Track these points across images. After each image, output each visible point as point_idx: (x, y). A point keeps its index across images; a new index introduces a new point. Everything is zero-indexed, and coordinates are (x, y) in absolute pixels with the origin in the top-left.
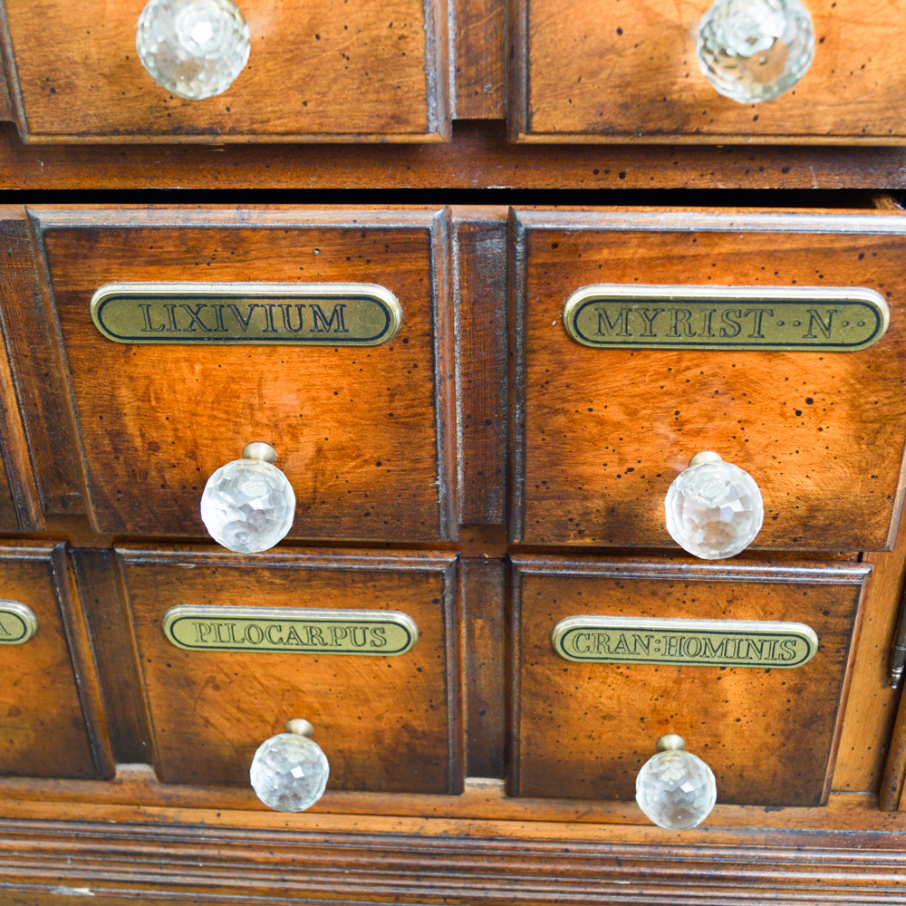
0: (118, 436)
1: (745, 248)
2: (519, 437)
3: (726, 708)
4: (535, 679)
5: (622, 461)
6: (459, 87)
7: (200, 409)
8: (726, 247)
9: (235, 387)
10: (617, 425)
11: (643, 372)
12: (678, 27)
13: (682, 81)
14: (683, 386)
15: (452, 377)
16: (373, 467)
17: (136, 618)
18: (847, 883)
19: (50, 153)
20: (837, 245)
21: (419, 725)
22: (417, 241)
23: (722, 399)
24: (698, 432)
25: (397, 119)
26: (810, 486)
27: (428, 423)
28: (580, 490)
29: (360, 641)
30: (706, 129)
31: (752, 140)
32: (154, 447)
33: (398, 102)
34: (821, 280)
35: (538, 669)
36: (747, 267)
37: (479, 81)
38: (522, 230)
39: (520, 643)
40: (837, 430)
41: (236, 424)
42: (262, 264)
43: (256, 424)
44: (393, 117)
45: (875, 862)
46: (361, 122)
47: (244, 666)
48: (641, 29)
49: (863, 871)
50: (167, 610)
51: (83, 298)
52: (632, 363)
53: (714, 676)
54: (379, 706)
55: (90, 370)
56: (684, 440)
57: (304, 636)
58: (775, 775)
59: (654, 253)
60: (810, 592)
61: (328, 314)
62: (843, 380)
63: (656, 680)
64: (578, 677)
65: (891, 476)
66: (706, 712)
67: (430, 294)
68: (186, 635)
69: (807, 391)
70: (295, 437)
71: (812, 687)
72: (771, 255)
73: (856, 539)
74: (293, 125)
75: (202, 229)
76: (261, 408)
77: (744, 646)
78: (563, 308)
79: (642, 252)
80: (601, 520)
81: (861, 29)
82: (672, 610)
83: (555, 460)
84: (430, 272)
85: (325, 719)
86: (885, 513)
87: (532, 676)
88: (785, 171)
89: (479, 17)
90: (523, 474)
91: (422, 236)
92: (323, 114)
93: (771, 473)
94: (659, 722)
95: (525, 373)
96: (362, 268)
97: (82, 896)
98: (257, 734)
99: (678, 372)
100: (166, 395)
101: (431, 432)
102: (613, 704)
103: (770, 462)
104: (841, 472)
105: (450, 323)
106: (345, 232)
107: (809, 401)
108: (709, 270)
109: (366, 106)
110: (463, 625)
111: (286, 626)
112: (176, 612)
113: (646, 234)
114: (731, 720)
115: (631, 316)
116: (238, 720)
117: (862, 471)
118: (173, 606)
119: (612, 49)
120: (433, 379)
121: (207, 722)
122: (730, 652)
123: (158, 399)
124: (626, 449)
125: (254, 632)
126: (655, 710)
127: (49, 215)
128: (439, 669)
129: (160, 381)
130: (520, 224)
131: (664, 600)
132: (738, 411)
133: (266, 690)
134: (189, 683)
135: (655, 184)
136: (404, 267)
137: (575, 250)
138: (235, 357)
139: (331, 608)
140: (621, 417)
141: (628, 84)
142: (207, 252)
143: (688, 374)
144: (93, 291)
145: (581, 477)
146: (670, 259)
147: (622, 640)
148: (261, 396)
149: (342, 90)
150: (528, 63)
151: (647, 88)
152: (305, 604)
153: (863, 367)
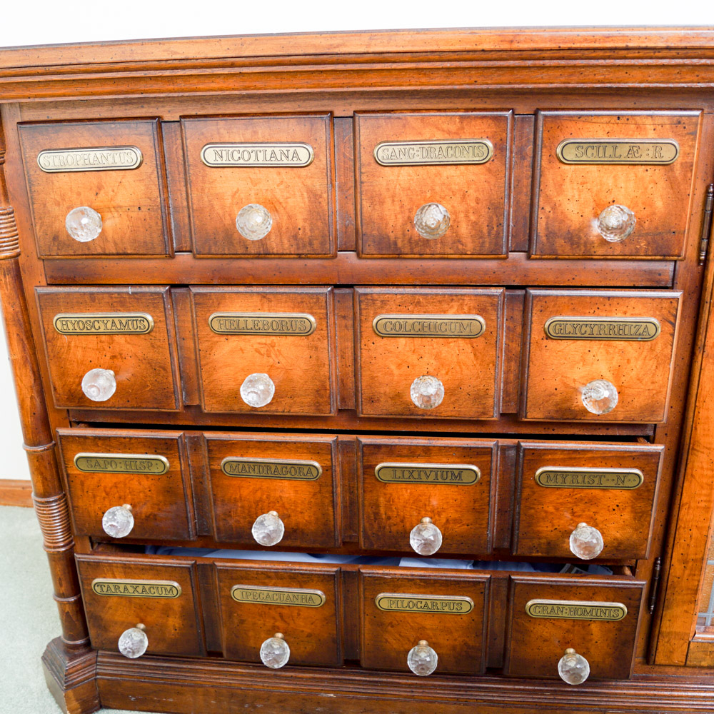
0: (377, 514)
1: (595, 455)
2: (517, 517)
3: (593, 637)
4: (518, 624)
5: (553, 526)
6: (503, 403)
7: (407, 505)
8: (589, 455)
9: (420, 498)
10: (552, 513)
11: (561, 495)
12: (574, 388)
13: (575, 404)
14: (575, 500)
15: (495, 496)
16: (466, 527)
17: (365, 598)
18: (636, 695)
19: (370, 420)
20: (626, 455)
21: (471, 643)
22: (487, 451)
23: (588, 505)
24: (579, 516)
25: (484, 413)
26: (618, 535)
27: (486, 511)
28: (538, 535)
29: (452, 608)
30: (583, 418)
31: (597, 422)
32: (389, 518)
33: (484, 408)
34: (620, 466)
35: (519, 620)
36: (596, 462)
37: (510, 401)
38: (522, 449)
39: (513, 610)
40: (627, 516)
41: (419, 510)
42: (435, 457)
43: (426, 511)
44: (482, 413)
45: (646, 686)
46: (472, 414)
47: (404, 617)
48: (563, 389)
49: (642, 690)
50: (377, 594)
51: (373, 467)
52: (557, 492)
53: (587, 624)
54: (456, 635)
55: (371, 491)
56: (575, 519)
57: (430, 606)
58: (611, 666)
59: (566, 457)
60: (624, 591)
61: (456, 475)
62: (629, 499)
63: (565, 625)
64: (535, 624)
65: (646, 531)
66: (584, 638)
67: (491, 469)
68: (384, 605)
69: (617, 502)
70: (439, 516)
71: (625, 629)
72: (604, 458)
73: (635, 555)
74: (450, 414)
75: (416, 446)
76: (429, 505)
77: (599, 611)
78: (535, 473)
79: (562, 456)
80: (545, 547)
81: (631, 390)
82: (572, 597)
83: (530, 525)
84: (491, 462)
85: (434, 640)
86: (645, 545)
87: (517, 623)
88: (607, 429)
89: (511, 383)
90: (518, 530)
91: (489, 450)
92: (460, 411)
93: (605, 530)
94: (566, 643)
95: (521, 495)
96: (469, 460)
97: (331, 697)
98: (406, 647)
99: (573, 495)
100: (396, 500)
101: (487, 514)
102: (548, 635)
103: (604, 527)
104: (629, 530)
105: (496, 478)
106: (464, 448)
107: (618, 506)
108: (584, 462)
109: (474, 409)
110: (491, 602)
111: (424, 601)
112: (381, 595)
113: (563, 451)
114: (594, 642)
115: (558, 477)
116: (399, 640)
117: (636, 530)
118: (380, 593)
119: (553, 394)
120: (489, 496)
121: (387, 641)
122: (594, 614)
123: (393, 502)
124: (555, 521)
125: (411, 605)
126: (564, 638)
127: (365, 440)
128: (481, 620)
129: (395, 495)
130: (521, 446)
131: (568, 593)
132: (593, 509)
133: (412, 628)
134: (382, 624)
135: (565, 433)
136: (483, 459)
137: (540, 455)
138: (422, 488)
139: (442, 595)
140: (553, 510)
141: (558, 405)
142: (418, 453)
143: (576, 496)
144: (377, 465)
145: (538, 531)
146: (570, 458)
147: (553, 609)
148: (429, 501)
149: (467, 404)
150: (527, 398)
151: (564, 406)
152: (432, 593)
153: (635, 494)
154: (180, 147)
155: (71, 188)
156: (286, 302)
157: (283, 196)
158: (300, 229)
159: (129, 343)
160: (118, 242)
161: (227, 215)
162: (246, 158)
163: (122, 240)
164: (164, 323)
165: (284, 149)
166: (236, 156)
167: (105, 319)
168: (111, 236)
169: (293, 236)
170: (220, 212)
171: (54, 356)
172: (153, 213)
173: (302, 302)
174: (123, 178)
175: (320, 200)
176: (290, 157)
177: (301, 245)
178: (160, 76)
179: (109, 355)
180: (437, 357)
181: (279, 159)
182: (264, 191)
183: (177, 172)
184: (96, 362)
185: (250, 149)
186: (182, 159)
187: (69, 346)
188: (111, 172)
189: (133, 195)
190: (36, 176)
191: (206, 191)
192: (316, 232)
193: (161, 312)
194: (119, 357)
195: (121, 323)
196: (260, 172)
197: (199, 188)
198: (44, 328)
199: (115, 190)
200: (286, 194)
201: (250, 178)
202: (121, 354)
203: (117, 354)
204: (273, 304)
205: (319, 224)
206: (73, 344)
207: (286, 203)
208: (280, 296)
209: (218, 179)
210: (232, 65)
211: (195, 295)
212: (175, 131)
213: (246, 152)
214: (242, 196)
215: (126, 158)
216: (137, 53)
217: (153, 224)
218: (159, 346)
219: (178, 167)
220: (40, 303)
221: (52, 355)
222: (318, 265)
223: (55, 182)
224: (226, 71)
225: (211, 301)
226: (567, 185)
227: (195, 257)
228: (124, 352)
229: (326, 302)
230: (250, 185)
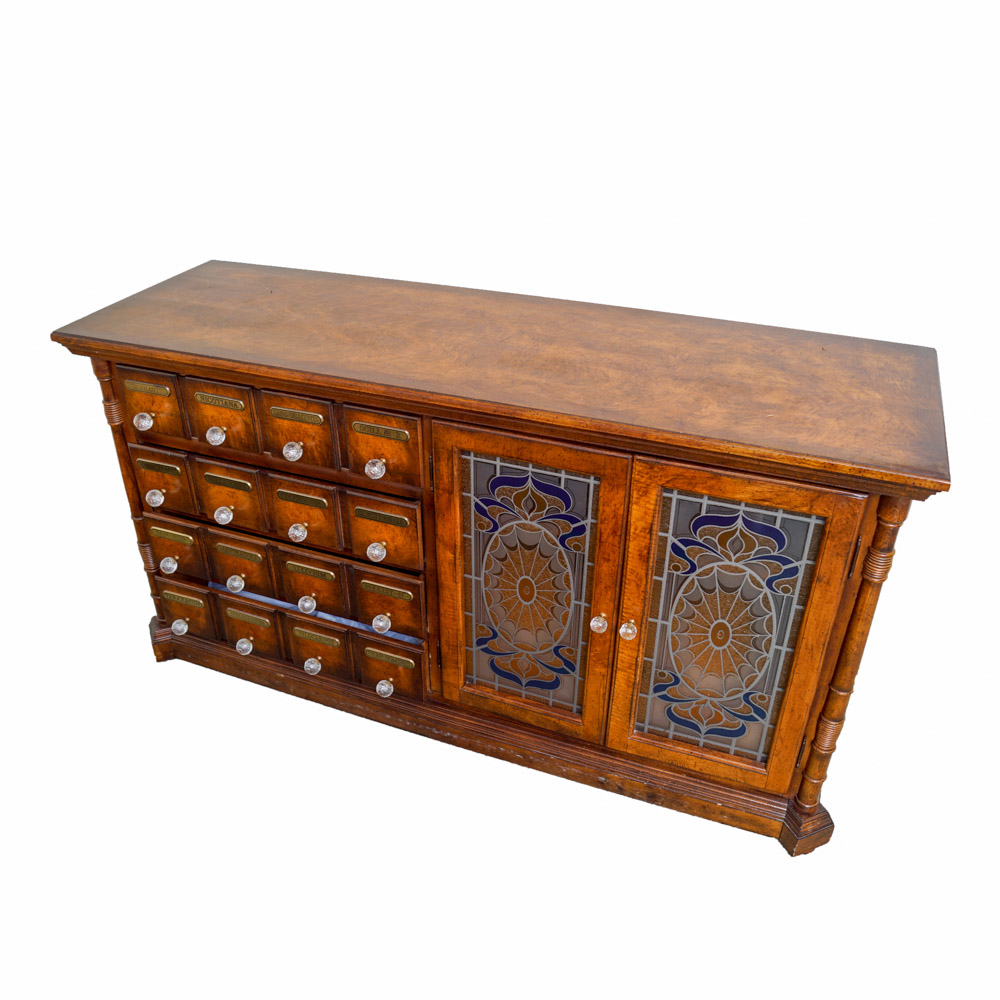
20: (406, 582)
22: (337, 565)
29: (330, 642)
35: (363, 657)
38: (353, 567)
47: (308, 643)
50: (294, 627)
51: (285, 563)
55: (286, 574)
61: (324, 575)
64: (368, 660)
77: (401, 661)
96: (329, 569)
106: (328, 561)
128: (345, 652)
136: (336, 570)
144: (287, 561)
164: (186, 473)
173: (244, 475)
175: (250, 427)
180: (308, 514)
184: (155, 486)
189: (168, 408)
193: (184, 467)
226: (360, 443)
229: (256, 477)
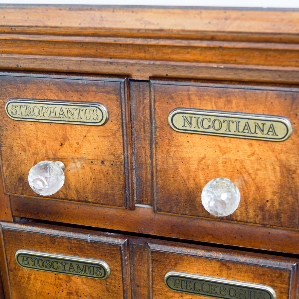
154: (148, 106)
155: (37, 136)
156: (246, 272)
157: (253, 167)
158: (267, 201)
159: (85, 284)
160: (81, 190)
161: (191, 179)
162: (217, 127)
163: (84, 189)
164: (120, 273)
165: (260, 123)
166: (206, 124)
167: (64, 262)
168: (73, 184)
169: (260, 207)
170: (185, 176)
171: (15, 284)
172: (115, 169)
173: (264, 275)
174: (88, 133)
175: (294, 176)
176: (266, 131)
177: (267, 217)
178: (132, 44)
179: (65, 291)
181: (253, 131)
182: (233, 161)
183: (142, 130)
184: (53, 295)
185: (222, 119)
186: (149, 118)
187: (29, 278)
188: (77, 126)
189: (97, 149)
190: (4, 122)
191: (172, 153)
192: (286, 206)
193: (118, 262)
194: (75, 294)
195: (78, 267)
196: (230, 142)
197: (165, 151)
198: (7, 259)
199: (80, 143)
200: (256, 166)
201: (219, 146)
202: (77, 292)
203: (74, 292)
204: (232, 271)
205: (290, 199)
206: (32, 277)
207: (256, 174)
208: (241, 266)
209: (185, 144)
210: (212, 39)
211: (152, 252)
212: (143, 91)
213: (217, 122)
214: (209, 162)
215: (92, 115)
216: (107, 21)
217: (115, 178)
218: (113, 292)
219: (144, 125)
220: (3, 237)
221: (13, 282)
222: (283, 234)
223: (22, 129)
224: (204, 44)
225: (168, 260)
227: (154, 212)
228: (80, 291)
229: (289, 278)
230: (218, 153)
